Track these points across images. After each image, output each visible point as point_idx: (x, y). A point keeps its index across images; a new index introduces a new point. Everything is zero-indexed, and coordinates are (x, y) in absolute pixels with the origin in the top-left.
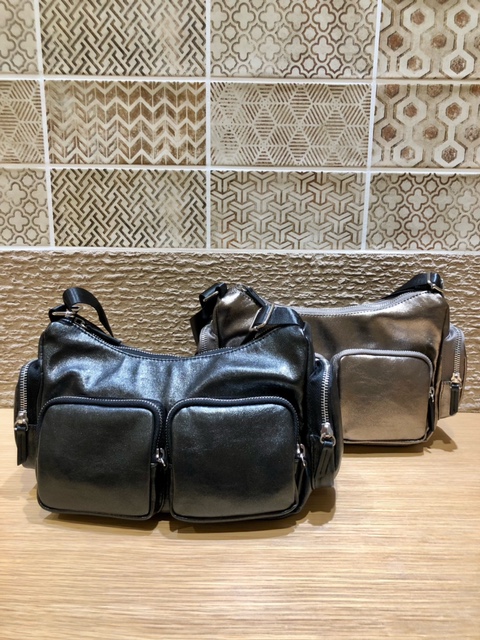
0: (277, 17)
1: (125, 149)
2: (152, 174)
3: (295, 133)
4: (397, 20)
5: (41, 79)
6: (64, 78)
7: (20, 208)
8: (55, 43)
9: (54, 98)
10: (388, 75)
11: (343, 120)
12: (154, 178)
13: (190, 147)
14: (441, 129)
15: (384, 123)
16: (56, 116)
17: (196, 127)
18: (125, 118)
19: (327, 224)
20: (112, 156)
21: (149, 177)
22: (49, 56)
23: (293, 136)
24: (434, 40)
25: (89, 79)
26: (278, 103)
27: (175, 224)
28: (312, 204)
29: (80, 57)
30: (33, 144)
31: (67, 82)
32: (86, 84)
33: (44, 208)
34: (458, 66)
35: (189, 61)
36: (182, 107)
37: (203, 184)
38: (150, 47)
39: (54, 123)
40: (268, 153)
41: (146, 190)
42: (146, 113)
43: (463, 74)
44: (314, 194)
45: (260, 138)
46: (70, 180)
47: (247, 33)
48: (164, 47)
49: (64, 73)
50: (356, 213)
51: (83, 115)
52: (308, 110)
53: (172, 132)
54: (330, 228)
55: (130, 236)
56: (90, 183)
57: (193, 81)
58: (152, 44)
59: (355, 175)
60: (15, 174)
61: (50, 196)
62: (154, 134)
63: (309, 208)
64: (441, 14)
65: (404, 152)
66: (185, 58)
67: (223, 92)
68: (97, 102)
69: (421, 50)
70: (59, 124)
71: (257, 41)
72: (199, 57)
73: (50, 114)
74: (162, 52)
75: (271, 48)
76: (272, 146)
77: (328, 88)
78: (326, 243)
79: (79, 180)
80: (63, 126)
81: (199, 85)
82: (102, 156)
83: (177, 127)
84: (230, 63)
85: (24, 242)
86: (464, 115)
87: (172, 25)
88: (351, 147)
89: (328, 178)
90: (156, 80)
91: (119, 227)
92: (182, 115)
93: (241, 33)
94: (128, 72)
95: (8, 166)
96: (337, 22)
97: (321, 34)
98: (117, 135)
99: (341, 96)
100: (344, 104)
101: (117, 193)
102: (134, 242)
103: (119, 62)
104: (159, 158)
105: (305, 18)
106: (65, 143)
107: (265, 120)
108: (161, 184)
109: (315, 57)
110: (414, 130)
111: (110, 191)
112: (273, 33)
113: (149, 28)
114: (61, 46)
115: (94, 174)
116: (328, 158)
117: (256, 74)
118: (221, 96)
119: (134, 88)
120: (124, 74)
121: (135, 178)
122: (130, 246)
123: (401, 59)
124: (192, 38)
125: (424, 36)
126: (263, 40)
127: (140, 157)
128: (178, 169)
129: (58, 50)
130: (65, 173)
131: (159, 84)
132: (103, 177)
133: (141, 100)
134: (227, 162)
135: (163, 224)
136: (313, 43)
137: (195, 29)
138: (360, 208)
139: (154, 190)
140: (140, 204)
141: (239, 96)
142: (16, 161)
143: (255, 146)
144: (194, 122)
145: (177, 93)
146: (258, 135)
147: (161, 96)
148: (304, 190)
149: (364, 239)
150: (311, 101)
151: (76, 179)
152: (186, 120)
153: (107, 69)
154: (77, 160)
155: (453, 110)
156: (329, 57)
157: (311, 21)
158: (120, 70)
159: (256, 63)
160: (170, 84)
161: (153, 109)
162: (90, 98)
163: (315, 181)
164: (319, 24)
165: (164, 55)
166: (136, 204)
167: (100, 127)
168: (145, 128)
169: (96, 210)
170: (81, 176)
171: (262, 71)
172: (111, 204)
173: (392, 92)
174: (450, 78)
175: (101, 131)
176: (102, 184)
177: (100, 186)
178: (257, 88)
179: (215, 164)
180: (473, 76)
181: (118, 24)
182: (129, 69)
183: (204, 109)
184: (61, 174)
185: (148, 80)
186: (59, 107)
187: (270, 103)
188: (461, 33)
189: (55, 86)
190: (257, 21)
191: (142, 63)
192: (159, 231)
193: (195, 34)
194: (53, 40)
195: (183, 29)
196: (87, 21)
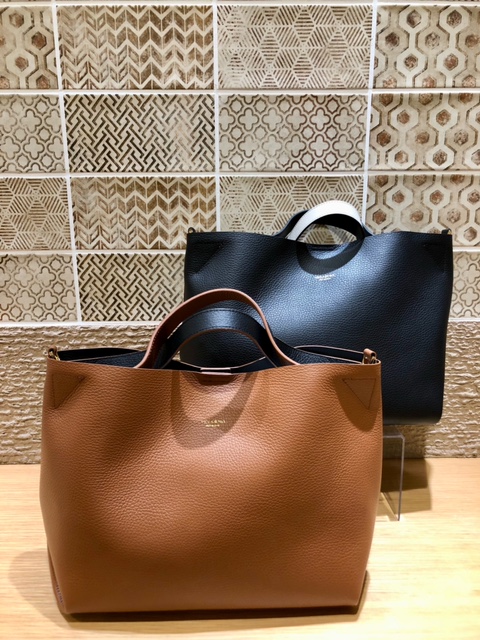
0: (278, 119)
1: (144, 236)
2: (169, 257)
4: (385, 120)
5: (68, 177)
6: (88, 175)
7: (49, 288)
8: (80, 145)
9: (79, 193)
10: (378, 167)
12: (170, 261)
14: (426, 213)
15: (376, 209)
16: (81, 209)
17: (207, 216)
18: (144, 209)
20: (132, 243)
21: (166, 260)
22: (75, 157)
24: (419, 137)
25: (110, 175)
26: (280, 194)
29: (103, 157)
30: (61, 232)
31: (91, 179)
32: (108, 180)
33: (71, 288)
34: (440, 159)
35: (200, 158)
36: (194, 199)
38: (165, 147)
39: (79, 214)
41: (164, 271)
42: (163, 204)
43: (444, 166)
45: (265, 224)
46: (94, 263)
47: (251, 133)
48: (178, 147)
49: (88, 171)
51: (105, 207)
52: (307, 199)
53: (186, 220)
55: (149, 311)
56: (113, 266)
57: (203, 176)
58: (167, 145)
60: (44, 260)
61: (76, 278)
62: (170, 223)
64: (424, 114)
66: (196, 156)
67: (231, 185)
68: (117, 195)
69: (408, 145)
70: (84, 215)
71: (261, 140)
72: (209, 154)
73: (76, 207)
74: (176, 151)
75: (273, 146)
76: (276, 230)
77: (325, 180)
79: (103, 263)
80: (87, 216)
81: (210, 180)
82: (123, 242)
83: (190, 217)
84: (237, 160)
85: (54, 319)
86: (446, 200)
87: (185, 128)
90: (171, 176)
91: (140, 303)
92: (195, 206)
93: (246, 133)
94: (145, 169)
95: (38, 253)
96: (332, 122)
97: (317, 133)
98: (137, 223)
99: (336, 186)
100: (340, 194)
101: (138, 275)
102: (154, 317)
103: (137, 160)
104: (174, 244)
105: (303, 120)
106: (89, 232)
107: (269, 208)
108: (177, 265)
109: (313, 153)
110: (402, 214)
111: (131, 272)
112: (275, 133)
113: (164, 130)
114: (85, 148)
115: (116, 258)
117: (260, 169)
118: (229, 189)
119: (151, 182)
120: (142, 170)
121: (153, 261)
122: (150, 319)
123: (389, 153)
124: (203, 138)
125: (409, 134)
126: (266, 139)
127: (157, 243)
129: (82, 151)
130: (90, 257)
131: (173, 179)
132: (125, 260)
133: (157, 193)
135: (178, 300)
136: (311, 140)
137: (205, 130)
139: (171, 271)
140: (158, 283)
141: (245, 188)
142: (46, 248)
143: (261, 231)
144: (205, 212)
145: (189, 186)
146: (263, 221)
147: (176, 189)
150: (310, 191)
151: (100, 262)
152: (199, 210)
153: (127, 167)
154: (100, 246)
155: (436, 197)
156: (326, 153)
157: (308, 122)
158: (138, 167)
159: (260, 159)
160: (184, 179)
161: (168, 201)
162: (111, 192)
164: (315, 124)
165: (177, 153)
166: (155, 283)
167: (121, 217)
168: (162, 218)
169: (118, 289)
170: (105, 260)
171: (266, 166)
172: (132, 284)
173: (382, 181)
174: (433, 170)
175: (122, 221)
176: (124, 266)
177: (122, 268)
178: (261, 181)
180: (453, 167)
181: (136, 128)
182: (146, 167)
183: (214, 200)
184: (86, 259)
185: (164, 175)
186: (84, 201)
187: (273, 194)
188: (442, 130)
189: (80, 183)
190: (260, 123)
191: (158, 161)
192: (175, 306)
193: (205, 135)
194: (78, 143)
195: (195, 131)
196: (108, 126)
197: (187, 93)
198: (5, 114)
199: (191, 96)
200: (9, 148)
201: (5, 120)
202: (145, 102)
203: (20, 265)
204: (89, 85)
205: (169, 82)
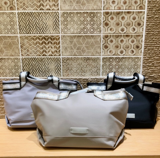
0: (77, 19)
1: (40, 52)
2: (47, 58)
3: (83, 47)
4: (107, 19)
5: (19, 35)
6: (25, 35)
7: (14, 67)
8: (22, 26)
9: (22, 40)
10: (105, 32)
11: (95, 44)
12: (48, 59)
13: (56, 51)
14: (119, 46)
15: (105, 45)
16: (23, 44)
17: (58, 46)
18: (40, 45)
19: (92, 70)
20: (37, 54)
21: (46, 59)
22: (21, 30)
23: (82, 48)
24: (116, 24)
25: (31, 35)
26: (78, 40)
27: (53, 71)
28: (88, 65)
29: (28, 30)
30: (17, 51)
31: (25, 36)
32: (30, 36)
33: (20, 67)
34: (123, 30)
35: (56, 30)
36: (54, 41)
37: (60, 61)
38: (46, 27)
39: (22, 46)
40: (76, 53)
41: (46, 62)
42: (45, 43)
43: (124, 32)
44: (88, 63)
45: (74, 49)
46: (26, 60)
47: (70, 23)
49: (24, 34)
50: (99, 67)
51: (29, 44)
52: (86, 42)
53: (52, 48)
54: (92, 71)
55: (42, 74)
56: (32, 61)
57: (57, 35)
59: (98, 58)
60: (13, 59)
61: (21, 64)
62: (47, 48)
63: (87, 66)
64: (118, 17)
65: (110, 52)
66: (54, 29)
67: (64, 38)
68: (33, 41)
69: (113, 26)
70: (23, 46)
71: (72, 25)
72: (58, 29)
73: (21, 44)
74: (49, 28)
75: (76, 26)
76: (77, 51)
77: (90, 36)
78: (92, 75)
79: (29, 60)
81: (58, 36)
82: (34, 54)
83: (53, 47)
84: (66, 30)
85: (15, 76)
86: (125, 42)
87: (51, 21)
88: (97, 51)
89: (91, 59)
90: (48, 35)
91: (39, 72)
92: (54, 43)
93: (68, 23)
94: (40, 33)
95: (11, 57)
96: (92, 20)
97: (88, 23)
98: (38, 49)
99: (94, 38)
100: (95, 40)
101: (38, 63)
102: (43, 76)
103: (38, 31)
104: (49, 54)
105: (84, 19)
106: (25, 51)
107: (75, 44)
108: (49, 61)
109: (87, 28)
110: (112, 46)
111: (37, 63)
112: (76, 23)
113: (45, 22)
114: (24, 27)
115: (32, 59)
116: (91, 53)
117: (72, 33)
118: (64, 39)
119: (42, 37)
120: (39, 33)
121: (43, 59)
122: (42, 77)
123: (108, 29)
125: (114, 23)
126: (74, 25)
127: (44, 54)
128: (53, 57)
129: (23, 28)
130: (25, 58)
131: (48, 36)
132: (35, 59)
133: (44, 40)
134: (66, 55)
135: (50, 71)
136: (86, 25)
137: (57, 22)
138: (100, 66)
139: (48, 62)
140: (44, 66)
141: (68, 38)
142: (13, 56)
143: (73, 51)
144: (57, 45)
145: (53, 38)
146: (73, 48)
147: (49, 39)
148: (85, 62)
149: (101, 74)
150: (86, 39)
151: (28, 60)
152: (55, 45)
153: (35, 33)
154: (28, 55)
155: (122, 41)
156: (90, 28)
157: (85, 20)
158: (38, 33)
159: (72, 30)
160: (51, 36)
161: (47, 42)
162: (31, 40)
163: (88, 59)
164: (87, 20)
165: (49, 29)
166: (43, 66)
167: (34, 47)
168: (45, 47)
169: (33, 68)
170: (29, 59)
171: (74, 32)
172: (37, 66)
173: (106, 37)
174: (121, 33)
177: (34, 62)
178: (73, 36)
179: (63, 56)
180: (126, 32)
181: (37, 21)
183: (60, 42)
184: (24, 59)
185: (45, 35)
186: (23, 42)
187: (76, 40)
188: (123, 22)
189: (22, 37)
190: (72, 20)
191: (44, 31)
192: (49, 72)
193: (57, 23)
194: (21, 26)
195: (54, 22)
196: (30, 21)
197: (52, 11)
198: (1, 17)
199: (53, 12)
200: (2, 27)
201: (1, 19)
202: (40, 14)
203: (6, 61)
204: (24, 9)
205: (46, 8)
